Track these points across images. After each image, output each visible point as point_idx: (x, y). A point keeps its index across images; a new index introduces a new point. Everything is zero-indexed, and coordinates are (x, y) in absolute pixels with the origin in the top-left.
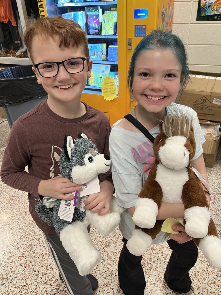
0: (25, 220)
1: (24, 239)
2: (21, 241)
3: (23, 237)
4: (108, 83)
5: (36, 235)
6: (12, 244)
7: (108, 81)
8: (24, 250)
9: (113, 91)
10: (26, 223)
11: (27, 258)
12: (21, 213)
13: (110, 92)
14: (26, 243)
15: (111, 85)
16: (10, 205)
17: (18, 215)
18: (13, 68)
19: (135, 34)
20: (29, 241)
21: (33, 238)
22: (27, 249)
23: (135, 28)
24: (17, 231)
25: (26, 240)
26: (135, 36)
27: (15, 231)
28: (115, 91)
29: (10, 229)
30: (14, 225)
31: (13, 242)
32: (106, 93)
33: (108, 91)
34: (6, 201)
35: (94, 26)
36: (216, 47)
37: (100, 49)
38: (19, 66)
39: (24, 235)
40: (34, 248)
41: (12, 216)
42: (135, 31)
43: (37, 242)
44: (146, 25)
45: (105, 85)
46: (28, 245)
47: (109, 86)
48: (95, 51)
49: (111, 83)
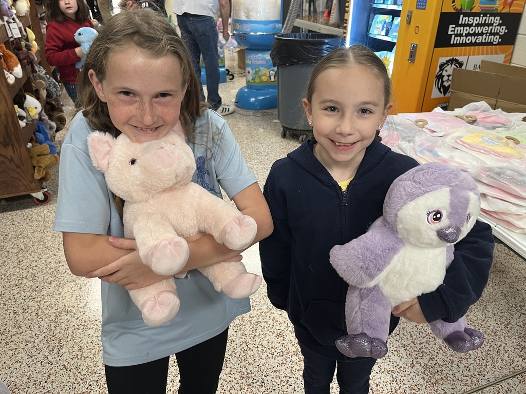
19: (417, 5)
26: (417, 8)
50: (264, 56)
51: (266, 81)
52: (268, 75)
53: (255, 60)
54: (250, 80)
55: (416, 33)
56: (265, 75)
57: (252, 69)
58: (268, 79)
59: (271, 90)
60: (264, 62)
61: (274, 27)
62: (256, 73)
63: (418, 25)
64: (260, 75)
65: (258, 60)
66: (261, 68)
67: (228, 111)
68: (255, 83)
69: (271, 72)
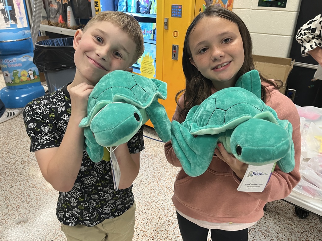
0: (27, 182)
1: (17, 199)
2: (14, 200)
3: (17, 197)
4: (147, 62)
5: (29, 198)
6: (5, 200)
7: (147, 60)
8: (11, 208)
9: (151, 71)
10: (27, 185)
11: (10, 216)
12: (28, 175)
13: (148, 72)
14: (16, 203)
15: (149, 64)
16: (24, 166)
17: (25, 176)
18: (65, 39)
19: (172, 14)
20: (20, 202)
21: (25, 200)
22: (14, 208)
23: (172, 8)
24: (16, 190)
25: (18, 200)
26: (172, 16)
27: (14, 189)
28: (152, 71)
29: (11, 187)
30: (16, 184)
31: (6, 199)
32: (144, 72)
33: (146, 70)
34: (22, 161)
35: (144, 4)
36: (278, 37)
37: (150, 28)
38: (71, 38)
39: (19, 196)
40: (20, 209)
41: (19, 176)
42: (172, 11)
43: (26, 204)
44: (181, 6)
45: (144, 64)
46: (17, 205)
47: (148, 66)
48: (145, 30)
49: (149, 63)
50: (19, 59)
51: (26, 81)
52: (27, 75)
53: (11, 64)
54: (10, 82)
55: (175, 37)
56: (24, 75)
57: (10, 72)
58: (27, 79)
59: (33, 88)
60: (21, 65)
61: (23, 33)
62: (15, 75)
63: (176, 30)
64: (19, 76)
65: (14, 63)
66: (19, 70)
67: (14, 114)
68: (16, 83)
69: (30, 72)
